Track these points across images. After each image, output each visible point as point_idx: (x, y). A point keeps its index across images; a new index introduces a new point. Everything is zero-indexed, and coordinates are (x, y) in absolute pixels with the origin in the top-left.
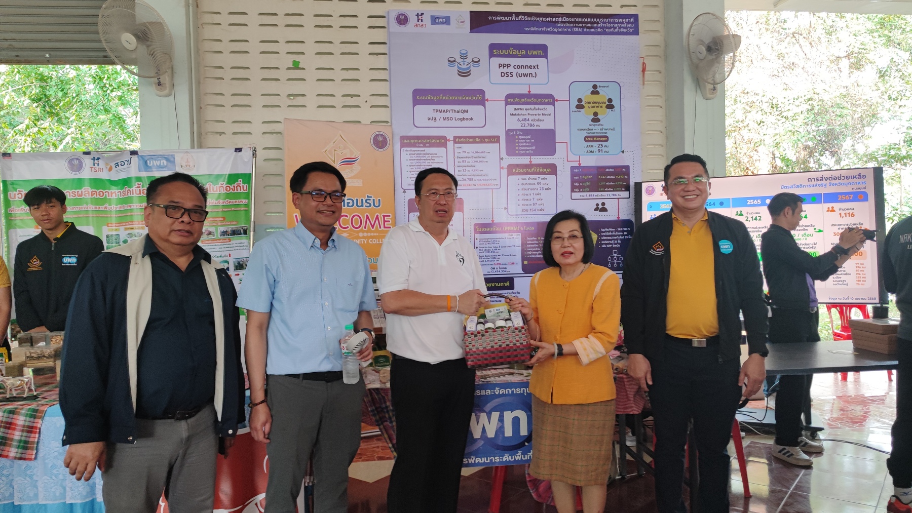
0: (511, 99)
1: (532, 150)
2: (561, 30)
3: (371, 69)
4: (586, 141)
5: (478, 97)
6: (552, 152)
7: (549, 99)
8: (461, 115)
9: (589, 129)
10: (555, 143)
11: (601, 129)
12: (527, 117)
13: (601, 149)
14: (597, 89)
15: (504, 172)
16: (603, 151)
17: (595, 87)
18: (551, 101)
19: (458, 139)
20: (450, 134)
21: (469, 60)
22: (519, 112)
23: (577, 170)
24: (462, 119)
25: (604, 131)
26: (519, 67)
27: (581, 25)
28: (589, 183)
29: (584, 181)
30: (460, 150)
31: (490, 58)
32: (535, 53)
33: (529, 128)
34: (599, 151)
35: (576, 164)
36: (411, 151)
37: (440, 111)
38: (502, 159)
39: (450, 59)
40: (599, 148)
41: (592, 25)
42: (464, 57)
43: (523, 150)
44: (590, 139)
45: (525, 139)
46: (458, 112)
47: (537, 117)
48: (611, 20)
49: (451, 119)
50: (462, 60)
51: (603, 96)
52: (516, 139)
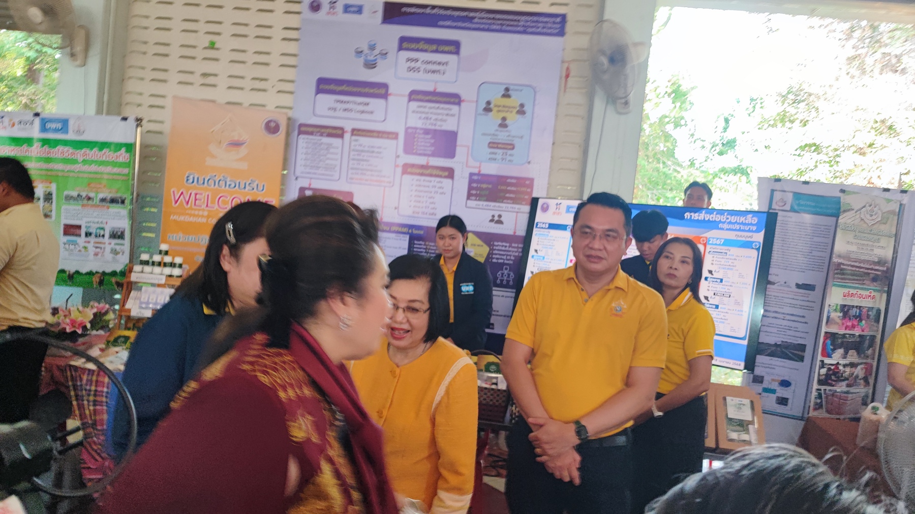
0: (414, 95)
1: (430, 151)
2: (477, 26)
3: (282, 54)
4: (490, 147)
6: (451, 154)
7: (454, 99)
9: (494, 135)
10: (455, 145)
11: (508, 136)
12: (430, 116)
14: (509, 93)
15: (399, 170)
16: (507, 160)
17: (507, 89)
18: (457, 101)
20: (348, 126)
21: (377, 52)
22: (421, 109)
23: (475, 178)
24: (363, 112)
25: (510, 138)
26: (429, 63)
27: (499, 22)
28: (488, 192)
29: (482, 189)
30: (356, 143)
31: (398, 51)
32: (447, 48)
33: (430, 127)
34: (503, 159)
35: (476, 171)
36: (308, 139)
37: (341, 102)
38: (398, 157)
39: (358, 50)
40: (503, 156)
41: (513, 23)
42: (372, 48)
43: (421, 150)
44: (494, 145)
45: (424, 138)
46: (359, 104)
47: (440, 117)
48: (535, 18)
49: (351, 110)
50: (370, 52)
51: (514, 101)
52: (414, 138)
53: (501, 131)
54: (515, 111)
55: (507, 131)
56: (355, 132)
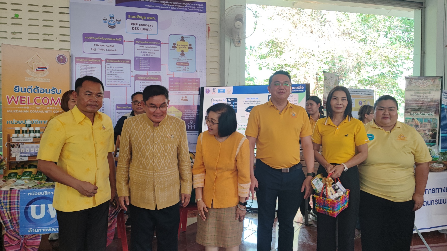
0: (137, 41)
1: (148, 68)
2: (165, 7)
3: (60, 21)
4: (177, 65)
5: (119, 39)
6: (159, 69)
7: (158, 43)
8: (110, 48)
9: (179, 59)
10: (161, 65)
11: (185, 59)
12: (146, 51)
14: (184, 39)
15: (133, 78)
16: (186, 70)
17: (182, 37)
18: (159, 43)
19: (108, 60)
20: (104, 58)
21: (115, 20)
22: (142, 48)
23: (172, 79)
24: (110, 50)
25: (187, 60)
26: (142, 25)
27: (176, 6)
28: (179, 86)
29: (176, 85)
30: (109, 66)
31: (126, 20)
32: (151, 18)
33: (147, 56)
34: (184, 70)
35: (172, 76)
36: (81, 65)
37: (98, 45)
38: (132, 72)
39: (104, 19)
41: (182, 6)
42: (112, 18)
43: (143, 68)
44: (179, 64)
45: (144, 62)
46: (108, 46)
47: (151, 51)
48: (192, 4)
49: (104, 50)
50: (111, 20)
51: (187, 43)
52: (140, 62)
53: (182, 57)
54: (188, 47)
55: (185, 57)
56: (107, 61)
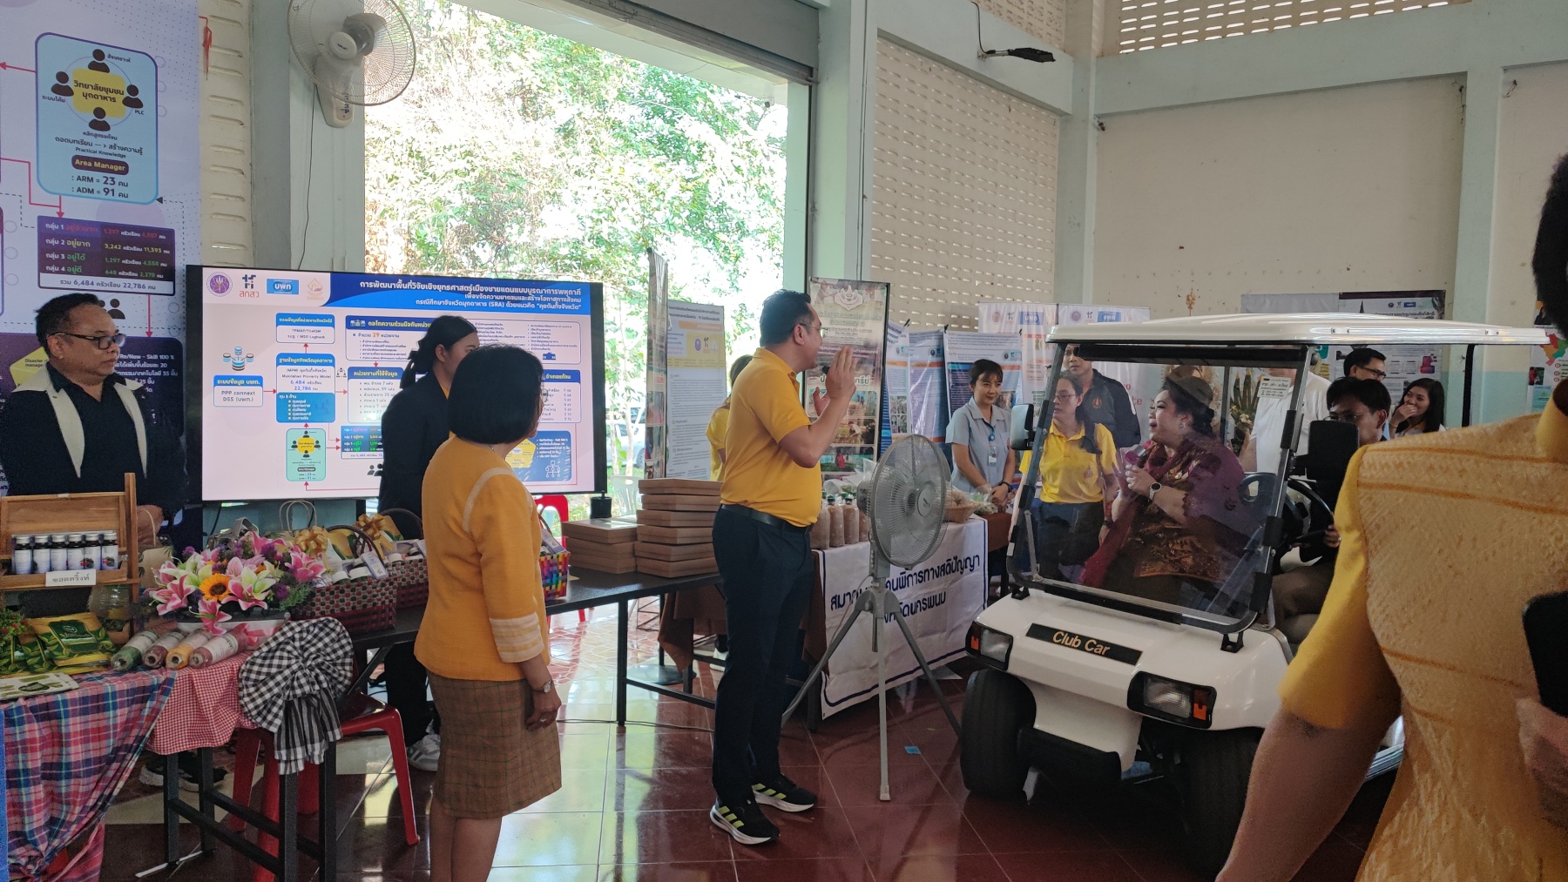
4: (77, 167)
9: (83, 142)
13: (110, 187)
14: (103, 61)
16: (116, 194)
17: (99, 54)
23: (53, 227)
28: (83, 257)
29: (71, 251)
34: (107, 191)
35: (53, 213)
40: (106, 186)
51: (117, 78)
